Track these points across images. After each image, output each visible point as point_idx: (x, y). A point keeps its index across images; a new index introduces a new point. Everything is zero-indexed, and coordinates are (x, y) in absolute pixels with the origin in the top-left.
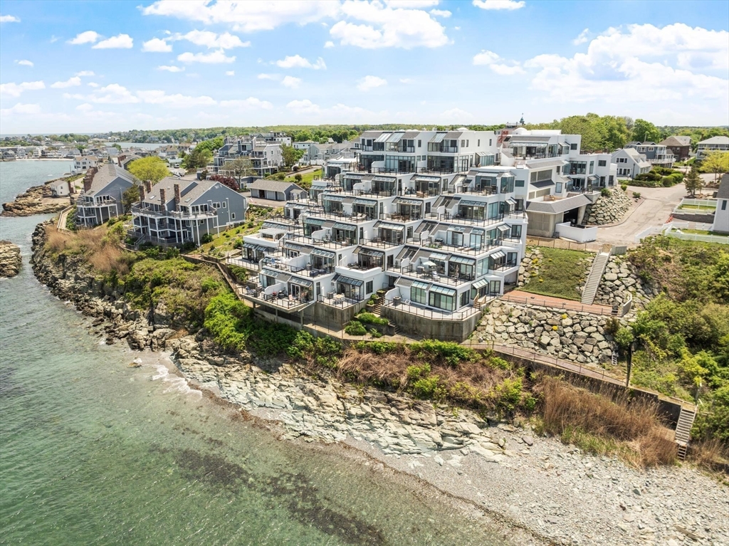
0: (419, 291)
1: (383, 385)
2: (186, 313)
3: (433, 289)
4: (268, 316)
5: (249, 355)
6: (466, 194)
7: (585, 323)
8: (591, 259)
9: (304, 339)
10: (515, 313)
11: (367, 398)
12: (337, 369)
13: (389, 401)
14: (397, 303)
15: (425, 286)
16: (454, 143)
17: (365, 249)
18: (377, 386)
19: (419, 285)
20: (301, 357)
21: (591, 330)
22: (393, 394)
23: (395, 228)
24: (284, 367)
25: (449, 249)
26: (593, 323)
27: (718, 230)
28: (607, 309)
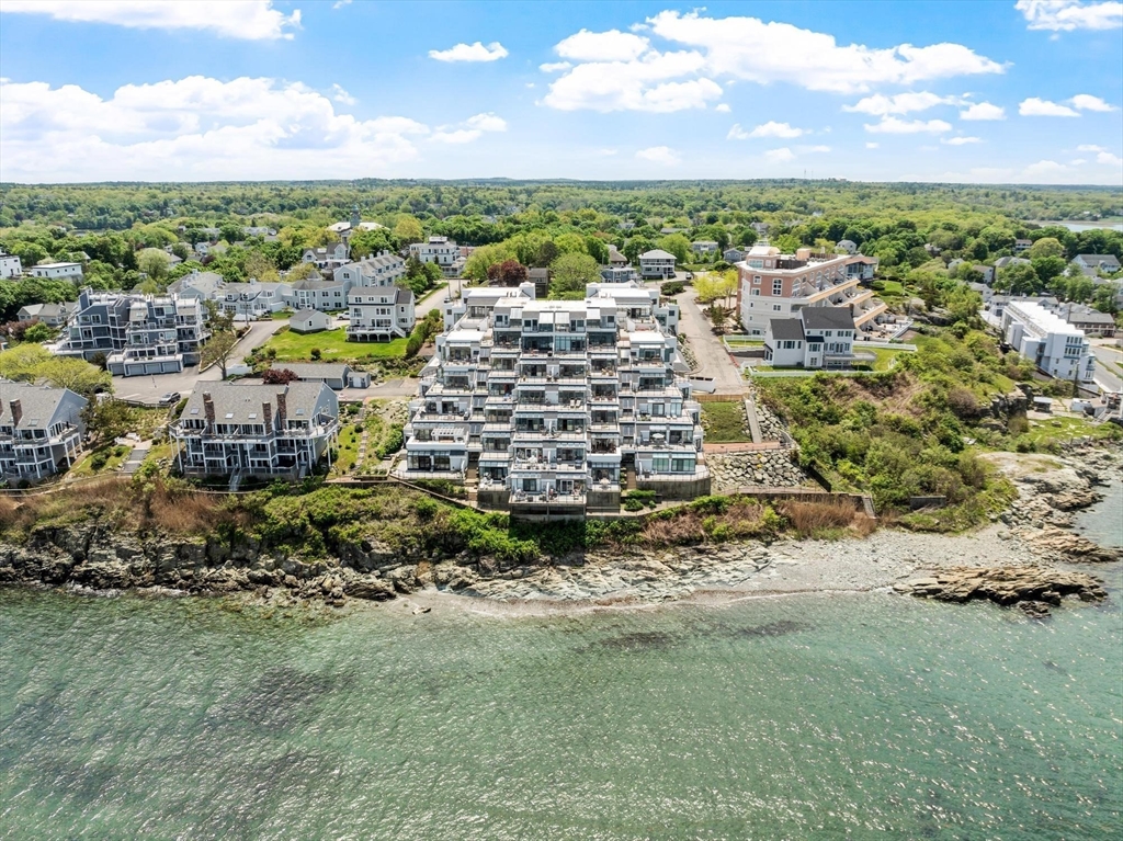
0: (661, 462)
1: (687, 542)
2: (419, 543)
3: (674, 456)
4: (533, 518)
5: (548, 558)
6: (640, 367)
7: (776, 457)
8: (740, 408)
9: (596, 526)
10: (726, 462)
11: (684, 556)
12: (646, 542)
13: (701, 552)
14: (647, 474)
15: (666, 456)
16: (611, 319)
17: (596, 433)
18: (683, 545)
19: (661, 456)
20: (599, 544)
21: (781, 461)
22: (701, 546)
23: (610, 409)
24: (589, 556)
25: (660, 420)
26: (780, 456)
27: (777, 363)
28: (778, 444)
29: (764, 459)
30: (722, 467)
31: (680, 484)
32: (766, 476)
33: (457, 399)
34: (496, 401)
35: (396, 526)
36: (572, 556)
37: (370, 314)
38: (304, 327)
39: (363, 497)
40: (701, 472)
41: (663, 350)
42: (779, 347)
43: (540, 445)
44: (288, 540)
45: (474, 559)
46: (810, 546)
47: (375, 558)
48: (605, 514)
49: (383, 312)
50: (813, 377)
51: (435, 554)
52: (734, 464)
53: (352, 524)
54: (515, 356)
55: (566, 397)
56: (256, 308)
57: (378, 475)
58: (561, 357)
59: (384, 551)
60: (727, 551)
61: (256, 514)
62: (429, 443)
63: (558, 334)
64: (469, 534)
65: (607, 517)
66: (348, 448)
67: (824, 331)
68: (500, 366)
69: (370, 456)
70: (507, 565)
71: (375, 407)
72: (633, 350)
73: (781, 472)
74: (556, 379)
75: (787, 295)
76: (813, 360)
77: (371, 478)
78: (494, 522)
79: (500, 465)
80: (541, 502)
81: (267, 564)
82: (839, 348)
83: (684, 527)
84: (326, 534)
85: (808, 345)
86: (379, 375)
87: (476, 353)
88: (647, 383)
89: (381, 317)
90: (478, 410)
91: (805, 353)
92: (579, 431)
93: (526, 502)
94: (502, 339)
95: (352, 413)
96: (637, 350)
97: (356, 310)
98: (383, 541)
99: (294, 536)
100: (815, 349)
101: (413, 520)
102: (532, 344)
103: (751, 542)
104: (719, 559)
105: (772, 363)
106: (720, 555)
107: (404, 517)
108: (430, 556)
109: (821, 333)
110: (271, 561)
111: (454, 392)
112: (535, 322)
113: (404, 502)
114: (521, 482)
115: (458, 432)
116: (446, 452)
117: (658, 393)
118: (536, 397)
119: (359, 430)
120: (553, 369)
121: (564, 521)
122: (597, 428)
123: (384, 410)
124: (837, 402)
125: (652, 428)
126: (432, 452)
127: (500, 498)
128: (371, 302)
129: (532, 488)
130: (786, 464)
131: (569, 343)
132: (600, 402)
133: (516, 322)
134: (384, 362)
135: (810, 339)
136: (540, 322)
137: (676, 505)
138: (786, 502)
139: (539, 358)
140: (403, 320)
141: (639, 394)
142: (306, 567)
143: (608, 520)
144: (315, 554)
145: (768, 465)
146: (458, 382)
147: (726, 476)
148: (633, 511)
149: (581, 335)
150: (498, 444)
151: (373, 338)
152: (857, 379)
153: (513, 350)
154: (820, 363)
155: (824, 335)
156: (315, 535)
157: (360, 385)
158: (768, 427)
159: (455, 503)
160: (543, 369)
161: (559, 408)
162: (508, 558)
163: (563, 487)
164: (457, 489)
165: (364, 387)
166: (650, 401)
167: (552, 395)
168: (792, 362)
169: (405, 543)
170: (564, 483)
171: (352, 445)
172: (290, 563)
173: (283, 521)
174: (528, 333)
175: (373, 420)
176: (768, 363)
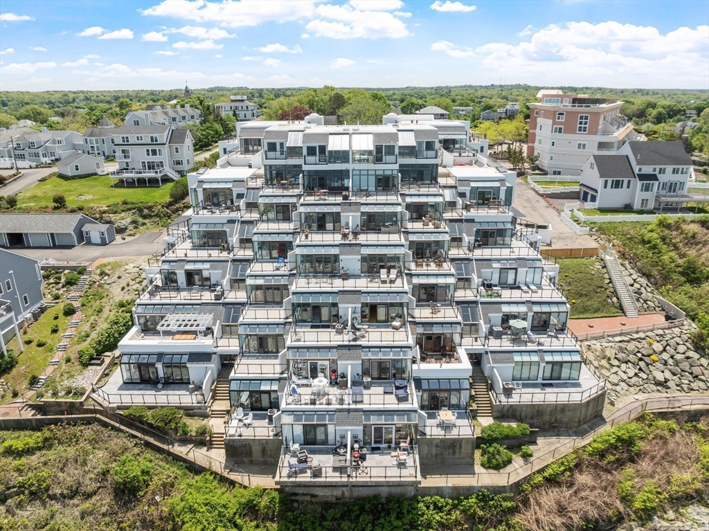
3: (548, 358)
6: (473, 213)
7: (672, 342)
8: (598, 266)
9: (439, 509)
10: (609, 353)
14: (508, 392)
15: (535, 358)
16: (430, 146)
17: (423, 324)
19: (526, 358)
21: (682, 348)
23: (441, 281)
25: (516, 295)
26: (678, 339)
27: (603, 206)
28: (659, 319)
29: (658, 347)
30: (604, 362)
31: (564, 408)
32: (668, 375)
33: (207, 266)
34: (264, 269)
37: (139, 156)
38: (69, 172)
39: (29, 451)
41: (503, 190)
42: (605, 187)
43: (333, 355)
49: (154, 152)
52: (620, 356)
54: (294, 200)
55: (374, 265)
56: (44, 155)
58: (363, 200)
62: (159, 340)
63: (358, 166)
65: (455, 488)
66: (40, 345)
67: (658, 167)
68: (272, 215)
69: (68, 360)
71: (103, 274)
72: (461, 189)
73: (685, 365)
74: (355, 234)
75: (593, 132)
76: (644, 202)
79: (265, 387)
80: (337, 476)
82: (672, 187)
85: (639, 183)
86: (131, 227)
87: (240, 196)
88: (486, 237)
89: (152, 158)
90: (237, 282)
91: (637, 194)
92: (396, 323)
94: (277, 176)
95: (70, 283)
96: (467, 190)
97: (123, 151)
100: (647, 190)
102: (319, 182)
105: (596, 205)
107: (88, 496)
109: (655, 170)
111: (203, 254)
112: (323, 149)
113: (98, 458)
114: (299, 430)
115: (205, 320)
116: (182, 355)
117: (505, 253)
118: (325, 265)
119: (69, 312)
120: (351, 219)
122: (423, 314)
123: (115, 278)
124: (692, 253)
125: (505, 309)
126: (160, 356)
127: (264, 451)
128: (140, 142)
129: (321, 438)
130: (691, 354)
131: (372, 180)
132: (424, 270)
133: (295, 151)
134: (140, 210)
135: (643, 177)
136: (330, 147)
139: (329, 202)
140: (178, 163)
141: (478, 253)
143: (459, 495)
145: (665, 356)
146: (214, 239)
147: (614, 379)
148: (497, 467)
149: (390, 167)
150: (265, 345)
151: (142, 183)
152: (703, 223)
153: (291, 192)
154: (651, 206)
155: (657, 172)
157: (99, 241)
158: (638, 292)
160: (336, 218)
161: (362, 284)
164: (193, 425)
165: (104, 243)
166: (495, 265)
167: (351, 262)
168: (619, 203)
171: (49, 339)
174: (312, 165)
175: (97, 293)
176: (589, 205)
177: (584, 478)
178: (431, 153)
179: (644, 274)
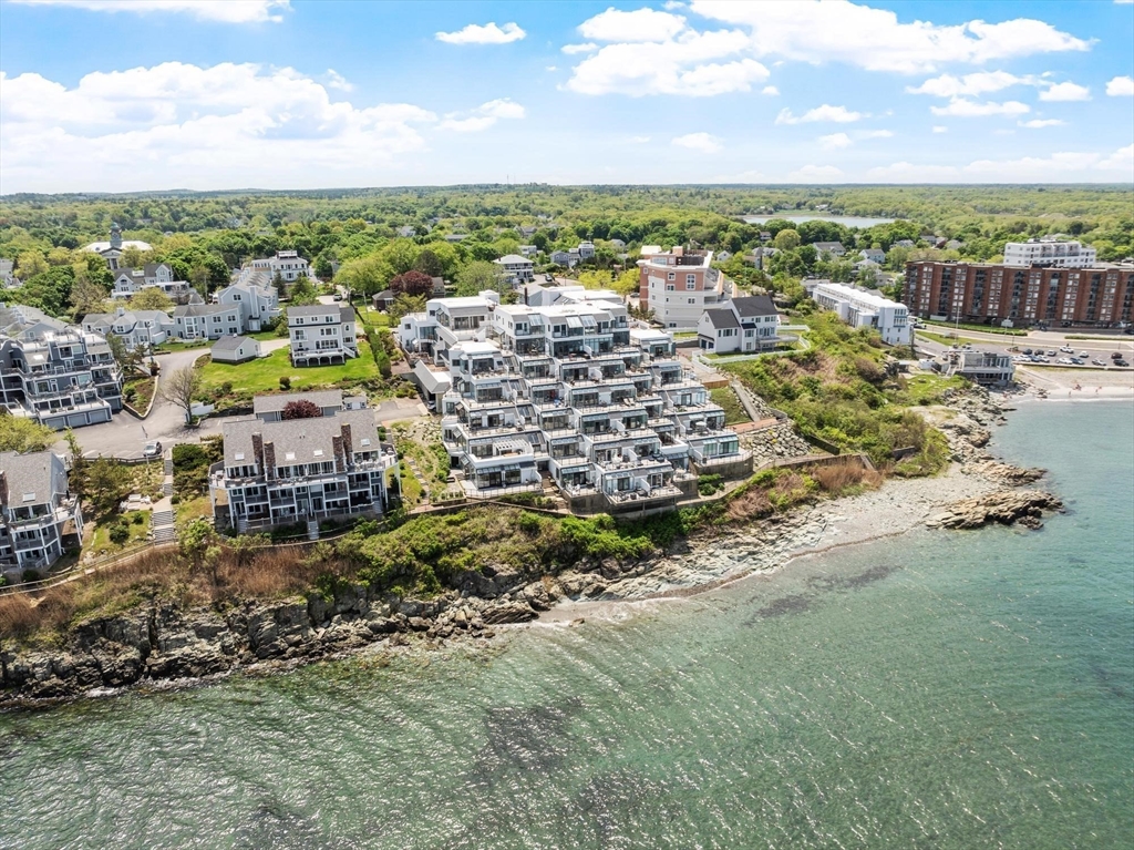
0: (711, 447)
1: (762, 515)
3: (721, 441)
5: (661, 550)
6: (657, 362)
7: (783, 431)
8: (731, 392)
9: (689, 514)
10: (749, 440)
11: (764, 528)
12: (734, 520)
13: (775, 522)
14: (705, 460)
15: (714, 441)
16: (621, 319)
17: (656, 427)
18: (761, 518)
19: (709, 442)
20: (695, 530)
21: (788, 434)
22: (773, 517)
23: (654, 404)
24: (691, 543)
25: (695, 409)
26: (785, 430)
27: (719, 351)
28: (774, 420)
29: (775, 435)
31: (734, 465)
32: (783, 449)
33: (501, 411)
34: (546, 409)
35: (507, 544)
36: (676, 546)
37: (313, 336)
38: (235, 356)
39: (462, 522)
40: (743, 454)
41: (670, 345)
42: (719, 336)
43: (618, 445)
44: (396, 581)
45: (595, 564)
46: (843, 503)
47: (502, 581)
48: (692, 501)
49: (329, 332)
50: (759, 359)
51: (553, 567)
53: (461, 551)
54: (547, 363)
55: (619, 396)
57: (454, 498)
58: (598, 358)
59: (509, 573)
60: (793, 517)
61: (357, 560)
62: (494, 459)
63: (588, 337)
64: (586, 541)
65: (695, 504)
66: (403, 476)
67: (755, 318)
69: (433, 481)
70: (629, 564)
71: (400, 431)
72: (644, 347)
73: (792, 443)
74: (602, 380)
75: (699, 289)
76: (749, 345)
77: (450, 503)
78: (601, 524)
79: (581, 470)
80: (643, 498)
81: (384, 611)
82: (766, 332)
83: (755, 502)
84: (435, 567)
85: (743, 331)
86: (369, 399)
87: (500, 363)
88: (668, 376)
89: (326, 338)
90: (528, 420)
91: (743, 339)
92: (643, 427)
93: (630, 500)
94: (525, 347)
96: (648, 347)
97: (297, 333)
98: (503, 563)
99: (403, 575)
100: (749, 335)
101: (520, 536)
102: (563, 349)
103: (804, 507)
104: (793, 525)
105: (714, 350)
106: (792, 521)
107: (511, 535)
108: (548, 569)
109: (753, 320)
110: (386, 606)
111: (496, 404)
113: (503, 520)
114: (616, 482)
115: (519, 444)
116: (514, 465)
117: (677, 386)
118: (590, 399)
119: (399, 457)
120: (596, 371)
121: (659, 513)
122: (654, 422)
123: (412, 433)
124: (786, 380)
125: (692, 417)
126: (502, 467)
127: (592, 502)
128: (315, 322)
129: (626, 487)
130: (793, 436)
131: (599, 345)
132: (645, 398)
133: (540, 329)
134: (365, 384)
135: (746, 326)
136: (568, 326)
137: (740, 484)
138: (812, 468)
139: (577, 362)
140: (349, 339)
141: (667, 387)
142: (430, 605)
144: (430, 590)
145: (780, 439)
146: (493, 394)
148: (710, 494)
149: (606, 336)
150: (567, 450)
152: (791, 357)
153: (541, 357)
154: (754, 348)
155: (755, 321)
156: (426, 571)
158: (758, 406)
159: (552, 513)
160: (585, 371)
161: (616, 408)
162: (628, 557)
163: (655, 481)
164: (545, 500)
166: (679, 393)
167: (605, 396)
168: (731, 348)
169: (526, 560)
170: (654, 477)
171: (405, 473)
172: (409, 605)
173: (389, 562)
174: (559, 338)
175: (406, 444)
176: (709, 351)
177: (751, 495)
178: (624, 324)
179: (759, 395)
